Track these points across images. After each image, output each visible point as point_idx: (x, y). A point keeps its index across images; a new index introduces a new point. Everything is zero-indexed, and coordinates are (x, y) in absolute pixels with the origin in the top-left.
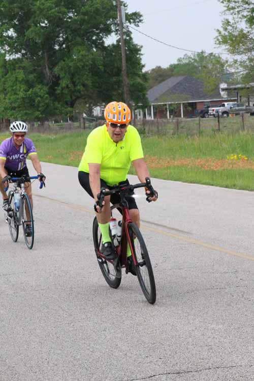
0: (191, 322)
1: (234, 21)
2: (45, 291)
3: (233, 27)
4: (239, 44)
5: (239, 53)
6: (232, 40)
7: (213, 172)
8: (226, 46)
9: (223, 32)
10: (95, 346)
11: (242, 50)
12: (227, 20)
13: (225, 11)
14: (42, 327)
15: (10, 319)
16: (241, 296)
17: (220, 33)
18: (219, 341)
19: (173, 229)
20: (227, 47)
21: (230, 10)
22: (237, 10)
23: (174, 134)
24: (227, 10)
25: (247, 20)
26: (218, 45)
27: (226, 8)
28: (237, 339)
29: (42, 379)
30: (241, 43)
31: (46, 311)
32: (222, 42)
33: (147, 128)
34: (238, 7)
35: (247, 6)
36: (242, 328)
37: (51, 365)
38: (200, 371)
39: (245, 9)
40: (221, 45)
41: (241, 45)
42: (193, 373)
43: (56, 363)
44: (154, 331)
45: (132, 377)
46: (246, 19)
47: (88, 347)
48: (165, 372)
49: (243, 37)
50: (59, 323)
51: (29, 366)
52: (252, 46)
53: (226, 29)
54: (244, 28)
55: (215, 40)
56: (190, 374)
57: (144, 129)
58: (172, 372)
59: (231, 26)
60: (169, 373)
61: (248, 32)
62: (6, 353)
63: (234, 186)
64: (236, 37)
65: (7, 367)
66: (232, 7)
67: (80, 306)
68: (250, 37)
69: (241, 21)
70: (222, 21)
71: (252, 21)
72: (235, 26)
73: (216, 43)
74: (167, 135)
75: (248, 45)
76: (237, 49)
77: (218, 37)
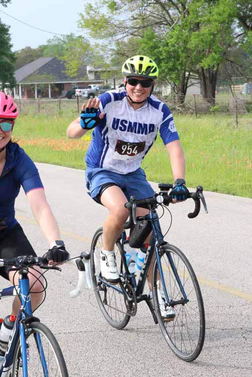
1: (96, 6)
3: (96, 12)
4: (100, 29)
5: (101, 37)
6: (94, 25)
9: (86, 16)
11: (103, 34)
12: (90, 4)
17: (83, 17)
20: (89, 31)
23: (35, 114)
25: (109, 6)
26: (81, 29)
30: (103, 28)
32: (85, 26)
40: (84, 29)
41: (102, 29)
46: (107, 5)
49: (105, 23)
52: (112, 31)
53: (89, 14)
54: (105, 13)
55: (78, 23)
59: (93, 10)
61: (109, 17)
64: (98, 22)
68: (111, 22)
69: (103, 6)
70: (85, 6)
71: (114, 7)
72: (98, 11)
73: (78, 27)
74: (28, 115)
75: (109, 30)
76: (99, 33)
77: (80, 20)
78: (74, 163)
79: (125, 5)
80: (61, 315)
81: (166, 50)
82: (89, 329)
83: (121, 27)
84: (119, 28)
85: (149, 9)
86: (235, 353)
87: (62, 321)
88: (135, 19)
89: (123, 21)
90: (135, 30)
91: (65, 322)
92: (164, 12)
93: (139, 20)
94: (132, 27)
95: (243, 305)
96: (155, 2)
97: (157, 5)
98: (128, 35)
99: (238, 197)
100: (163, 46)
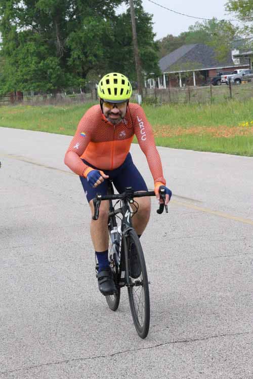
0: (199, 291)
2: (54, 262)
4: (249, 11)
5: (250, 20)
6: (243, 7)
7: (225, 140)
8: (236, 12)
10: (103, 316)
11: (252, 16)
14: (51, 298)
15: (19, 292)
16: (249, 263)
18: (226, 309)
19: (183, 198)
20: (238, 13)
23: (186, 102)
26: (229, 12)
28: (244, 306)
29: (50, 350)
31: (55, 282)
32: (233, 8)
33: (159, 97)
36: (250, 295)
37: (59, 336)
38: (207, 339)
40: (232, 12)
41: (251, 11)
42: (200, 341)
43: (64, 334)
44: (162, 300)
45: (139, 347)
47: (96, 318)
48: (172, 341)
50: (67, 295)
51: (37, 337)
55: (226, 7)
56: (197, 342)
57: (156, 99)
58: (179, 341)
60: (176, 342)
62: (15, 325)
63: (245, 154)
64: (246, 3)
65: (15, 339)
67: (89, 277)
73: (226, 10)
74: (179, 104)
76: (248, 15)
77: (228, 3)
78: (237, 150)
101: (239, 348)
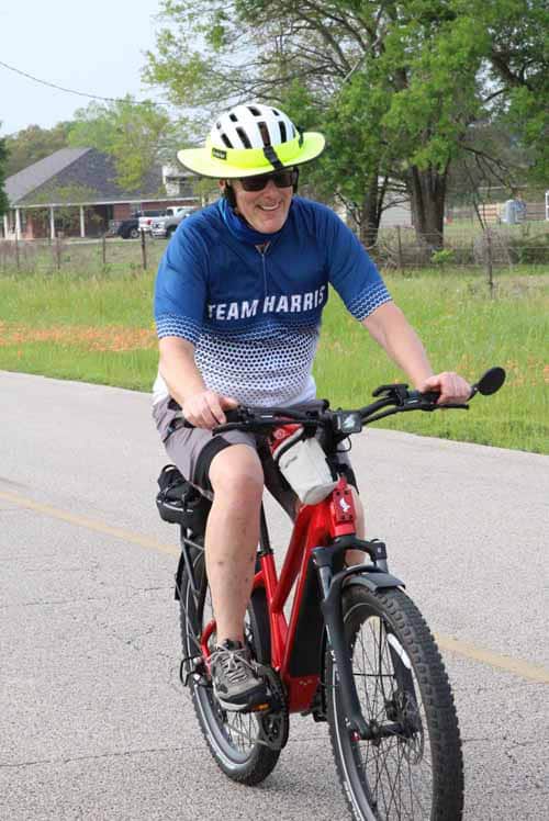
1: (181, 36)
3: (181, 47)
4: (190, 85)
5: (192, 104)
6: (177, 76)
7: (115, 356)
8: (165, 87)
9: (160, 58)
11: (196, 97)
12: (167, 32)
13: (162, 14)
16: (92, 618)
17: (153, 59)
18: (18, 712)
20: (168, 90)
21: (172, 14)
22: (188, 11)
23: (50, 273)
24: (168, 11)
25: (207, 37)
26: (149, 85)
27: (164, 9)
30: (197, 83)
32: (157, 79)
34: (190, 6)
35: (208, 5)
39: (204, 10)
40: (155, 85)
41: (195, 86)
46: (205, 33)
49: (200, 71)
52: (215, 89)
53: (165, 52)
54: (201, 51)
55: (143, 73)
59: (175, 44)
61: (211, 60)
64: (186, 70)
66: (178, 7)
68: (214, 69)
69: (195, 37)
70: (157, 34)
71: (218, 37)
72: (184, 45)
73: (143, 81)
74: (36, 276)
75: (210, 86)
76: (189, 95)
77: (147, 67)
79: (245, 31)
80: (110, 714)
81: (335, 128)
82: (172, 743)
83: (235, 81)
84: (232, 81)
85: (297, 39)
86: (491, 793)
87: (112, 727)
88: (265, 62)
89: (241, 67)
90: (266, 85)
91: (118, 729)
92: (330, 46)
93: (275, 65)
94: (260, 80)
95: (507, 686)
96: (308, 24)
97: (314, 32)
98: (251, 99)
99: (495, 449)
100: (328, 121)
101: (20, 793)
